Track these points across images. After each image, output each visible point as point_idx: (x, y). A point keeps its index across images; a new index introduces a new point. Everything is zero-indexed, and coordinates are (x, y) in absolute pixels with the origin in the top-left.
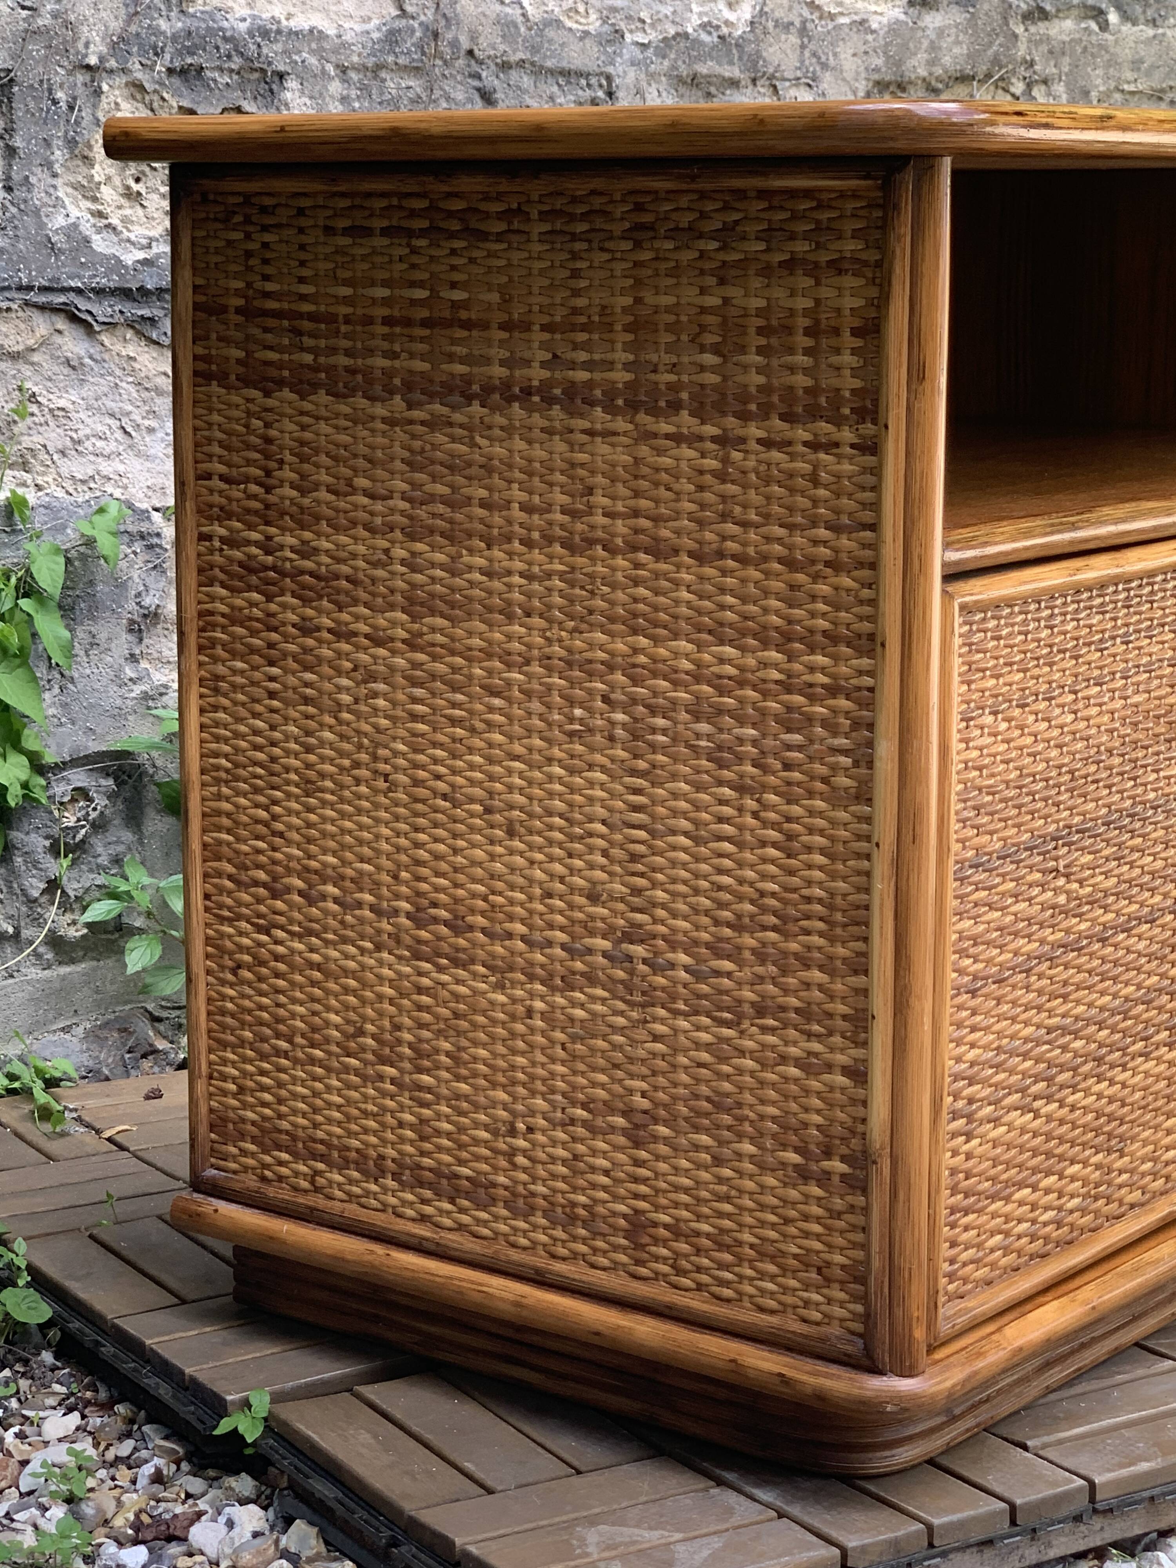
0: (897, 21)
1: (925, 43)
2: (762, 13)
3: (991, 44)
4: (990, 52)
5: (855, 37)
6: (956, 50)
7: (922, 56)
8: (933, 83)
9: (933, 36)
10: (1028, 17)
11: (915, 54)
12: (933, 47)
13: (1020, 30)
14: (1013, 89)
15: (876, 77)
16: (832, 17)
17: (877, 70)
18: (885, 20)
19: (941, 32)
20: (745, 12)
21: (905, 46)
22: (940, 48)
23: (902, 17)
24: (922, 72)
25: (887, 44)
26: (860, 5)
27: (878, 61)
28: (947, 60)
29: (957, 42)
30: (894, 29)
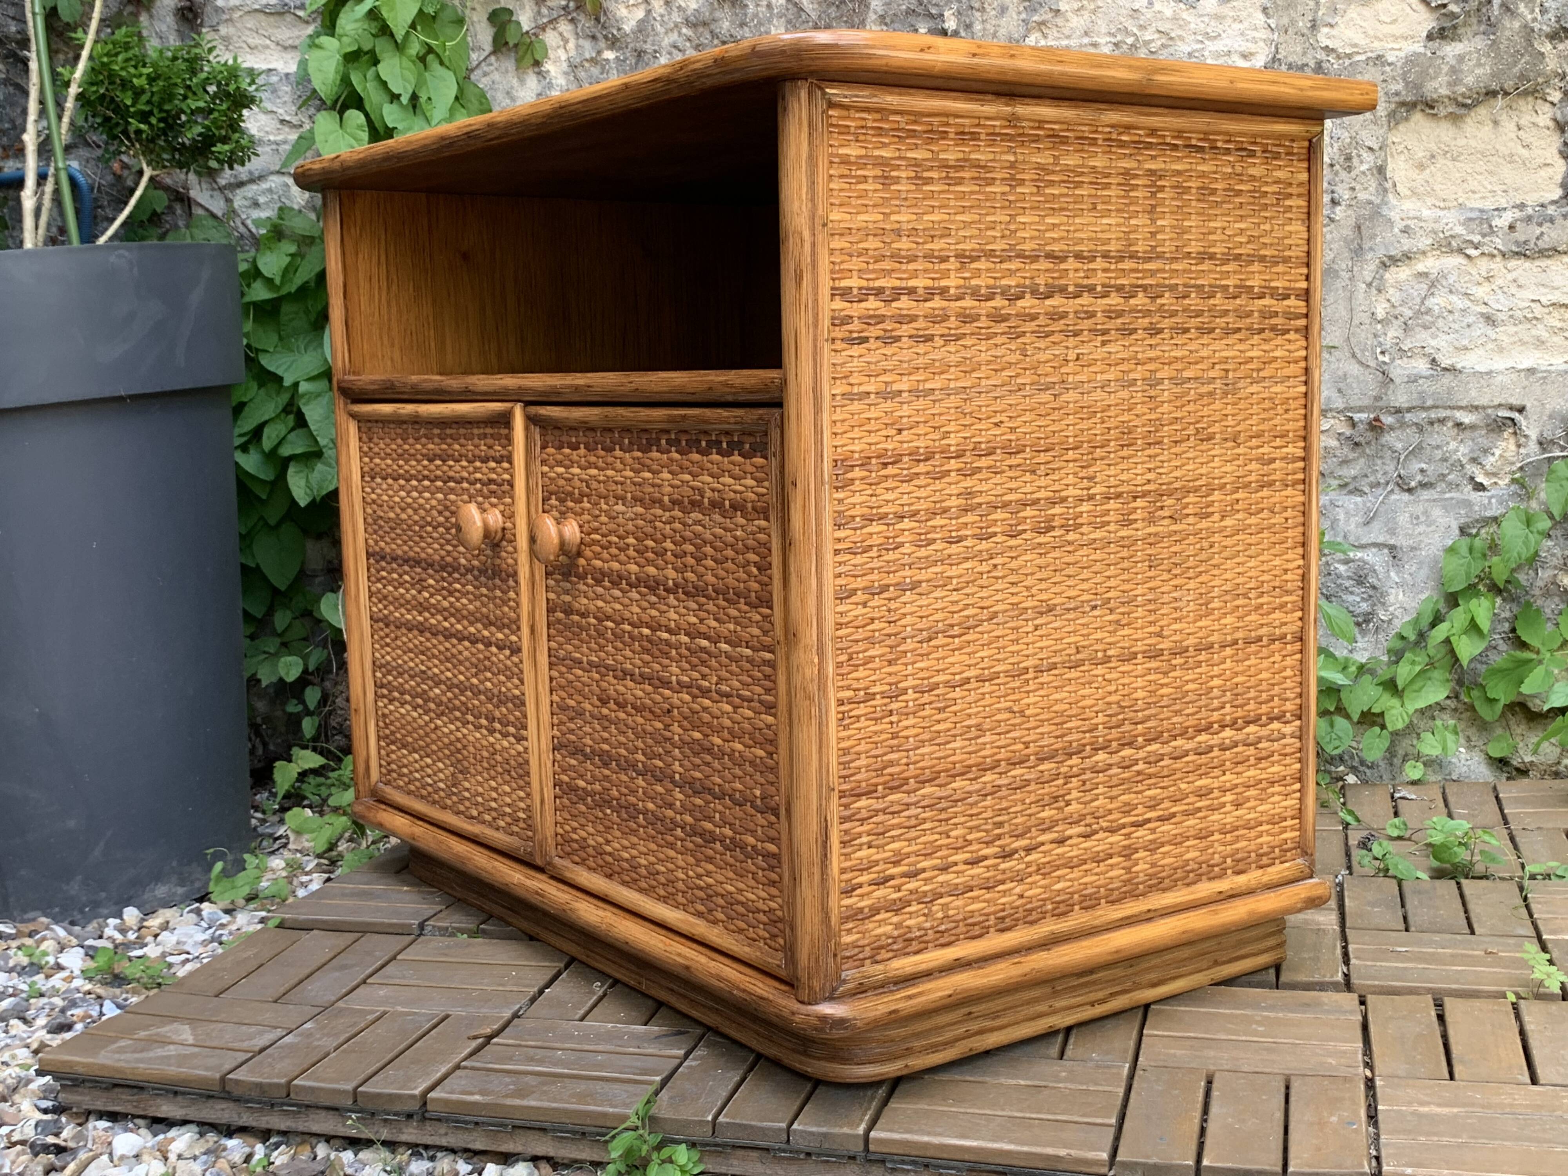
0: (1415, 54)
1: (1445, 69)
2: (1274, 60)
3: (1515, 63)
4: (1516, 70)
5: (1373, 70)
6: (1479, 71)
7: (1443, 79)
8: (1460, 99)
9: (1453, 62)
10: (1553, 37)
11: (1436, 78)
12: (1453, 70)
13: (1546, 47)
14: (1549, 98)
15: (1397, 99)
16: (1349, 56)
17: (1397, 94)
18: (1402, 54)
19: (1461, 58)
20: (1259, 61)
21: (1424, 74)
22: (1461, 71)
23: (1422, 50)
24: (1444, 91)
25: (1405, 73)
26: (1376, 44)
27: (1399, 86)
28: (1470, 80)
29: (1479, 65)
30: (1411, 60)
